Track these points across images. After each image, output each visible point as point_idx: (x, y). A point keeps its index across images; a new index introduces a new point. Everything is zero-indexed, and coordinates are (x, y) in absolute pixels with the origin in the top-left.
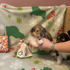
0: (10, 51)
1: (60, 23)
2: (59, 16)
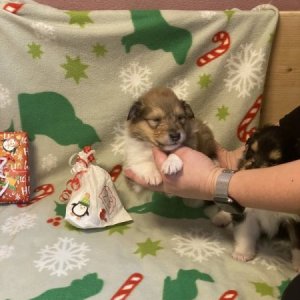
0: (37, 199)
1: (250, 81)
2: (246, 55)
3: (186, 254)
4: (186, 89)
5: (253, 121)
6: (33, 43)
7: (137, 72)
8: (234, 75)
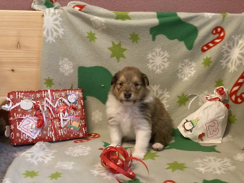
0: (88, 140)
3: (207, 171)
4: (194, 69)
5: (241, 88)
6: (90, 31)
7: (159, 55)
8: (227, 57)
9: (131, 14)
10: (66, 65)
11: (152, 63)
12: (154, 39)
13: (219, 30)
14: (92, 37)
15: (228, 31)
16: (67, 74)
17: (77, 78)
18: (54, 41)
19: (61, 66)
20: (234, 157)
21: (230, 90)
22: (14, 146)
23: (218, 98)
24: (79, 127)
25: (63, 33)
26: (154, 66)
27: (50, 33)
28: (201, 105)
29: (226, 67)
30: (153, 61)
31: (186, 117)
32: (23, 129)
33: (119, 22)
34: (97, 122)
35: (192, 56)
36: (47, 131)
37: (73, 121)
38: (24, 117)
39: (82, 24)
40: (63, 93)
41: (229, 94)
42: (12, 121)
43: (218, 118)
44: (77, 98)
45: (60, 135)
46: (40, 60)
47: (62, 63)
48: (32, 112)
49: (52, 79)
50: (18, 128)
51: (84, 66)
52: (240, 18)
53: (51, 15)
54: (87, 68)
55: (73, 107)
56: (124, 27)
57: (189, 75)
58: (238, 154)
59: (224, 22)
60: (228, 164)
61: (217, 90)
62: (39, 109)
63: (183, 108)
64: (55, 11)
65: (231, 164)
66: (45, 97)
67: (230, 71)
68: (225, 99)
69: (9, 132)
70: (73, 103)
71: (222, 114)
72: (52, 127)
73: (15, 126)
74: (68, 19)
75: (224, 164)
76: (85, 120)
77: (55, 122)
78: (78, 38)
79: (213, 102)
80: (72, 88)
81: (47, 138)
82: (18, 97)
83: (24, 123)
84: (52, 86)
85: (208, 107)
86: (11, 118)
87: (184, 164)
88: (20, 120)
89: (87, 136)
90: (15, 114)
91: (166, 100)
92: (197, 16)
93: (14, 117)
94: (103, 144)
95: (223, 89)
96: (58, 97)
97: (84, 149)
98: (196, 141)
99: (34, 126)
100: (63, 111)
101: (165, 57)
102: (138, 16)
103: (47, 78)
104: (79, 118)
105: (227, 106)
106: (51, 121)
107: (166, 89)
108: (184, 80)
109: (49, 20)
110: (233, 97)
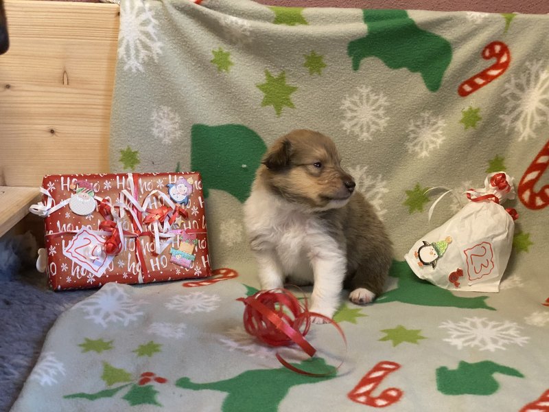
3: (467, 344)
4: (441, 132)
5: (544, 175)
6: (220, 48)
7: (368, 102)
8: (514, 108)
9: (308, 11)
10: (165, 121)
11: (353, 118)
12: (356, 67)
13: (498, 48)
14: (222, 62)
15: (518, 51)
16: (167, 141)
17: (189, 149)
18: (141, 68)
19: (156, 124)
20: (526, 318)
21: (519, 180)
22: (57, 291)
23: (493, 196)
24: (193, 254)
25: (160, 52)
26: (356, 125)
27: (133, 52)
28: (456, 212)
29: (512, 130)
30: (355, 114)
31: (422, 236)
32: (75, 254)
33: (283, 28)
34: (232, 245)
35: (439, 105)
36: (125, 259)
37: (180, 241)
38: (77, 231)
39: (201, 32)
40: (159, 180)
41: (517, 188)
42: (52, 238)
43: (492, 238)
44: (190, 191)
45: (154, 270)
46: (110, 109)
47: (159, 116)
48: (94, 220)
49: (136, 150)
50: (64, 253)
51: (205, 123)
52: (543, 24)
53: (135, 11)
54: (210, 127)
55: (180, 212)
56: (292, 40)
57: (431, 146)
58: (535, 314)
59: (508, 31)
60: (512, 332)
61: (492, 179)
62: (109, 213)
63: (417, 216)
64: (144, 4)
65: (518, 332)
66: (121, 188)
67: (520, 139)
68: (508, 200)
69: (45, 262)
70: (181, 204)
71: (501, 231)
72: (137, 253)
73: (59, 249)
74: (171, 21)
75: (504, 333)
76: (206, 240)
77: (142, 242)
78: (193, 64)
79: (482, 204)
80: (178, 170)
81: (125, 276)
82: (65, 187)
83: (78, 242)
84: (136, 166)
85: (472, 214)
86: (51, 231)
87: (418, 331)
88: (69, 236)
89: (210, 274)
90: (58, 223)
91: (381, 198)
92: (451, 19)
93: (56, 229)
94: (246, 290)
95: (504, 176)
96: (150, 190)
97: (206, 299)
98: (445, 287)
99: (99, 250)
100: (159, 219)
101: (380, 106)
102: (322, 17)
103: (125, 148)
104: (194, 234)
105: (513, 213)
106: (134, 240)
107: (380, 176)
108: (419, 157)
109: (131, 23)
110: (526, 195)
